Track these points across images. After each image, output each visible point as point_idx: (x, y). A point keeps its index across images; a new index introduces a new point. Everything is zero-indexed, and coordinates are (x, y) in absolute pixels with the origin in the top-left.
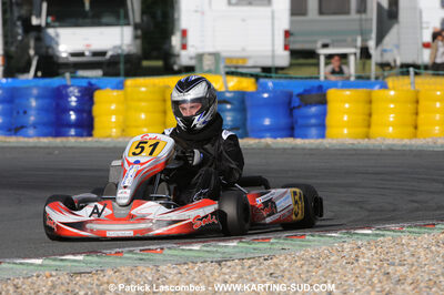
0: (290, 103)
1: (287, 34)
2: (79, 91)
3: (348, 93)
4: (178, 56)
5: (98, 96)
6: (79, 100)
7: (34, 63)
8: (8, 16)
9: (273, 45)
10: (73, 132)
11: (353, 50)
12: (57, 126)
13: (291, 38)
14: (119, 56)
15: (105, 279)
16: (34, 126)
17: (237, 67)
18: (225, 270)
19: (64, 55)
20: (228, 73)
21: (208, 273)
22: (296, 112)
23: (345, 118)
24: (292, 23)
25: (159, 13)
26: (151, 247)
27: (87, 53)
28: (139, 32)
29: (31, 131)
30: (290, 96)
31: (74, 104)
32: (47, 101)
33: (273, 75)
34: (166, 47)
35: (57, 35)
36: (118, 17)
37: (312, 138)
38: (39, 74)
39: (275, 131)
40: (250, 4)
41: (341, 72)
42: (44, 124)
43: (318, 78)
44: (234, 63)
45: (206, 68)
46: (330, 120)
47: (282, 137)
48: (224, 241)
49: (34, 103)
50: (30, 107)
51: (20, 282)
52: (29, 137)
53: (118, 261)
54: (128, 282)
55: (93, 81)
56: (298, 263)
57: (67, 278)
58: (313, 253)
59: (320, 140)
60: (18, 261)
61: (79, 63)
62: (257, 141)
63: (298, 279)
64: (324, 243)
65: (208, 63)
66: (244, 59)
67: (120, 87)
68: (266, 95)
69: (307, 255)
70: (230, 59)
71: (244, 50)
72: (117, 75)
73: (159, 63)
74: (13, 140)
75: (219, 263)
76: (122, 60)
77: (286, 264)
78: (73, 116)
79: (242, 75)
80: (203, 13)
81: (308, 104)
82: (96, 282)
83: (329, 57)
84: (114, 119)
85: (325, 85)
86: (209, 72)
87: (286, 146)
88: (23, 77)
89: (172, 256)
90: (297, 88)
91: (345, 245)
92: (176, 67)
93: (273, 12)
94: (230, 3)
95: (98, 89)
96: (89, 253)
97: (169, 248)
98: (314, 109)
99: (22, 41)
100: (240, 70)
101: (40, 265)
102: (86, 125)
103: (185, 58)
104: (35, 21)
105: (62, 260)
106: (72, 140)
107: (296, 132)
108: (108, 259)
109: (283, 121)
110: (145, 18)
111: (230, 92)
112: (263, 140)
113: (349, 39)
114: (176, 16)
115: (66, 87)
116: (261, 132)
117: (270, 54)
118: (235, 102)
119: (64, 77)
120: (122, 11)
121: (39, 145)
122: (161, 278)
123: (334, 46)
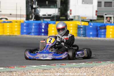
0: (97, 29)
1: (96, 11)
2: (45, 24)
3: (111, 26)
4: (69, 16)
5: (49, 25)
6: (45, 26)
7: (34, 17)
8: (27, 5)
9: (93, 14)
10: (43, 34)
11: (113, 16)
12: (39, 33)
13: (97, 12)
14: (54, 16)
15: (52, 71)
16: (33, 33)
17: (84, 19)
18: (81, 70)
19: (41, 15)
20: (82, 21)
21: (77, 71)
22: (98, 31)
23: (111, 33)
24: (98, 9)
25: (65, 5)
26: (63, 64)
27: (47, 15)
28: (60, 10)
29: (33, 34)
30: (97, 27)
31: (43, 27)
32: (37, 26)
33: (93, 21)
34: (66, 14)
35: (40, 10)
36: (55, 6)
37: (102, 38)
38: (35, 20)
39: (93, 36)
40: (87, 4)
41: (109, 21)
42: (36, 32)
43: (104, 23)
44: (83, 18)
45: (76, 19)
46: (107, 33)
47: (95, 37)
48: (81, 62)
49: (33, 27)
50: (33, 28)
51: (31, 71)
52: (32, 35)
53: (55, 67)
54: (57, 72)
55: (48, 22)
56: (100, 69)
57: (42, 71)
58: (103, 66)
59: (104, 38)
60: (30, 66)
61: (45, 17)
62: (89, 38)
63: (100, 73)
64: (106, 64)
65: (76, 18)
66: (85, 17)
67: (55, 23)
68: (91, 27)
69: (101, 67)
70: (82, 17)
71: (85, 15)
72: (54, 20)
73: (64, 18)
74: (28, 36)
75: (80, 68)
76: (55, 17)
77: (96, 69)
78: (43, 30)
79: (85, 21)
80: (76, 6)
81: (102, 29)
82: (49, 72)
83: (107, 18)
84: (53, 31)
85: (106, 24)
86: (77, 20)
87: (96, 39)
88: (31, 20)
89: (68, 66)
90: (99, 25)
91: (111, 65)
92: (68, 19)
93: (93, 6)
94: (82, 3)
95: (49, 24)
96: (48, 64)
97: (67, 64)
98: (103, 30)
99: (31, 11)
100: (85, 20)
101: (35, 67)
102: (46, 33)
103: (71, 17)
104: (34, 6)
105: (41, 66)
106: (43, 36)
107: (98, 36)
108: (52, 66)
109: (95, 33)
110: (61, 6)
111: (82, 25)
112: (90, 38)
113: (112, 13)
114: (69, 6)
115: (42, 23)
116: (90, 36)
117: (92, 16)
118: (83, 28)
119: (41, 21)
120: (56, 5)
121: (35, 37)
122: (65, 71)
123: (108, 15)
